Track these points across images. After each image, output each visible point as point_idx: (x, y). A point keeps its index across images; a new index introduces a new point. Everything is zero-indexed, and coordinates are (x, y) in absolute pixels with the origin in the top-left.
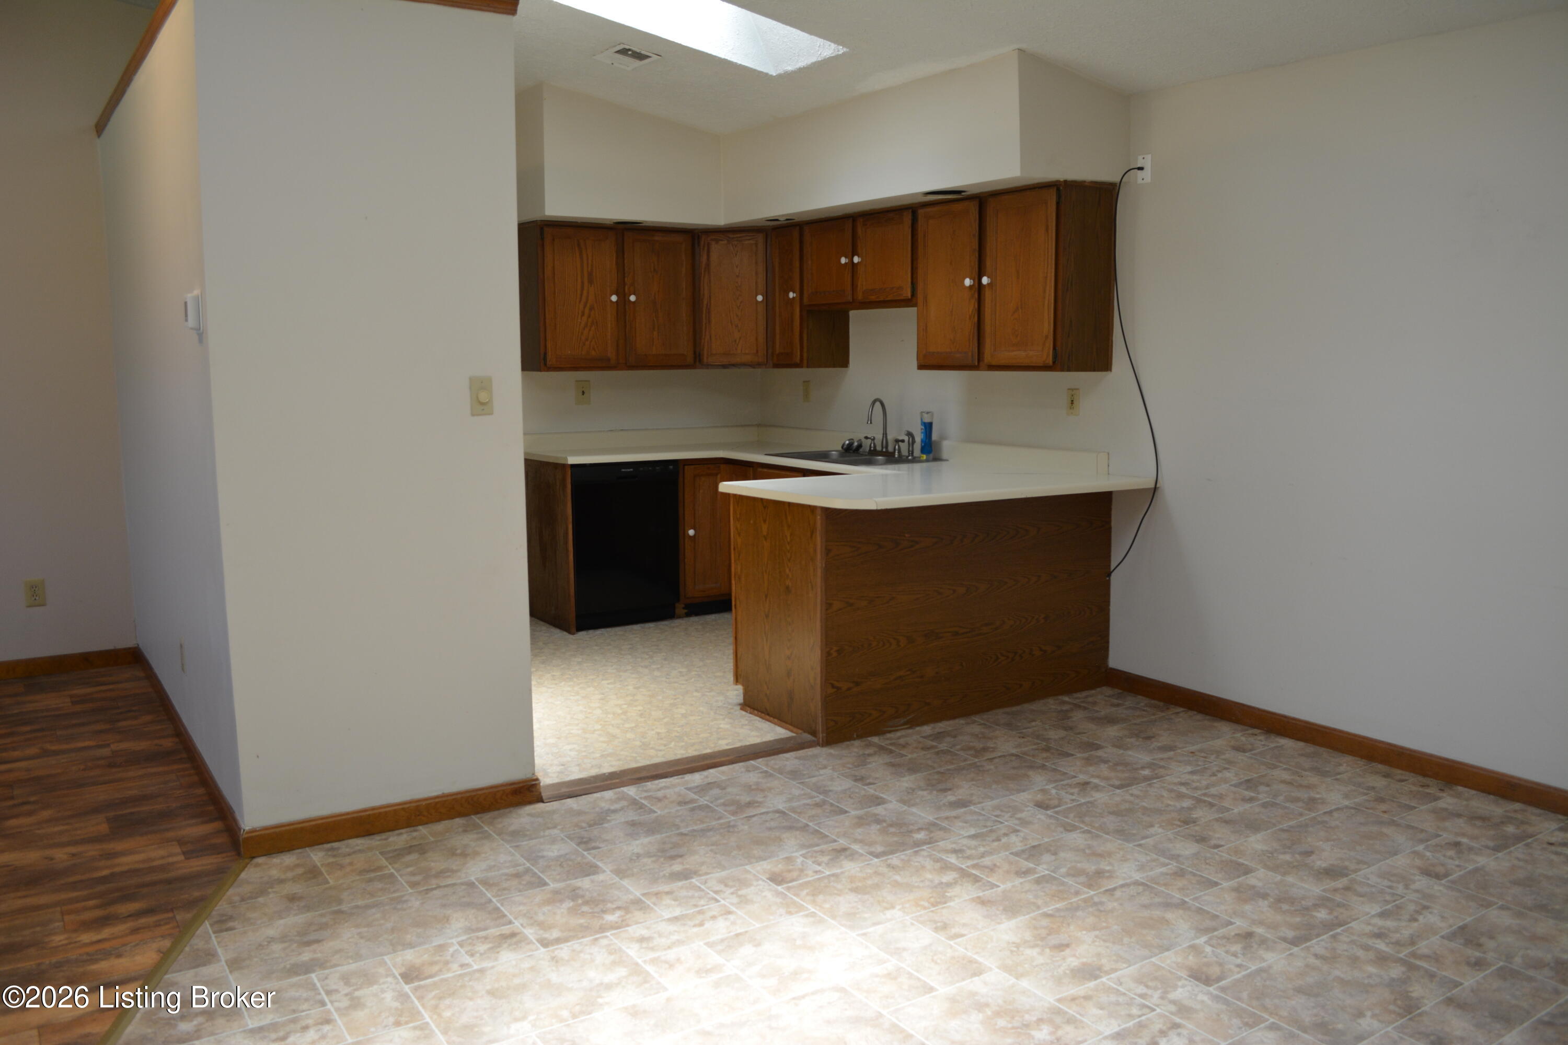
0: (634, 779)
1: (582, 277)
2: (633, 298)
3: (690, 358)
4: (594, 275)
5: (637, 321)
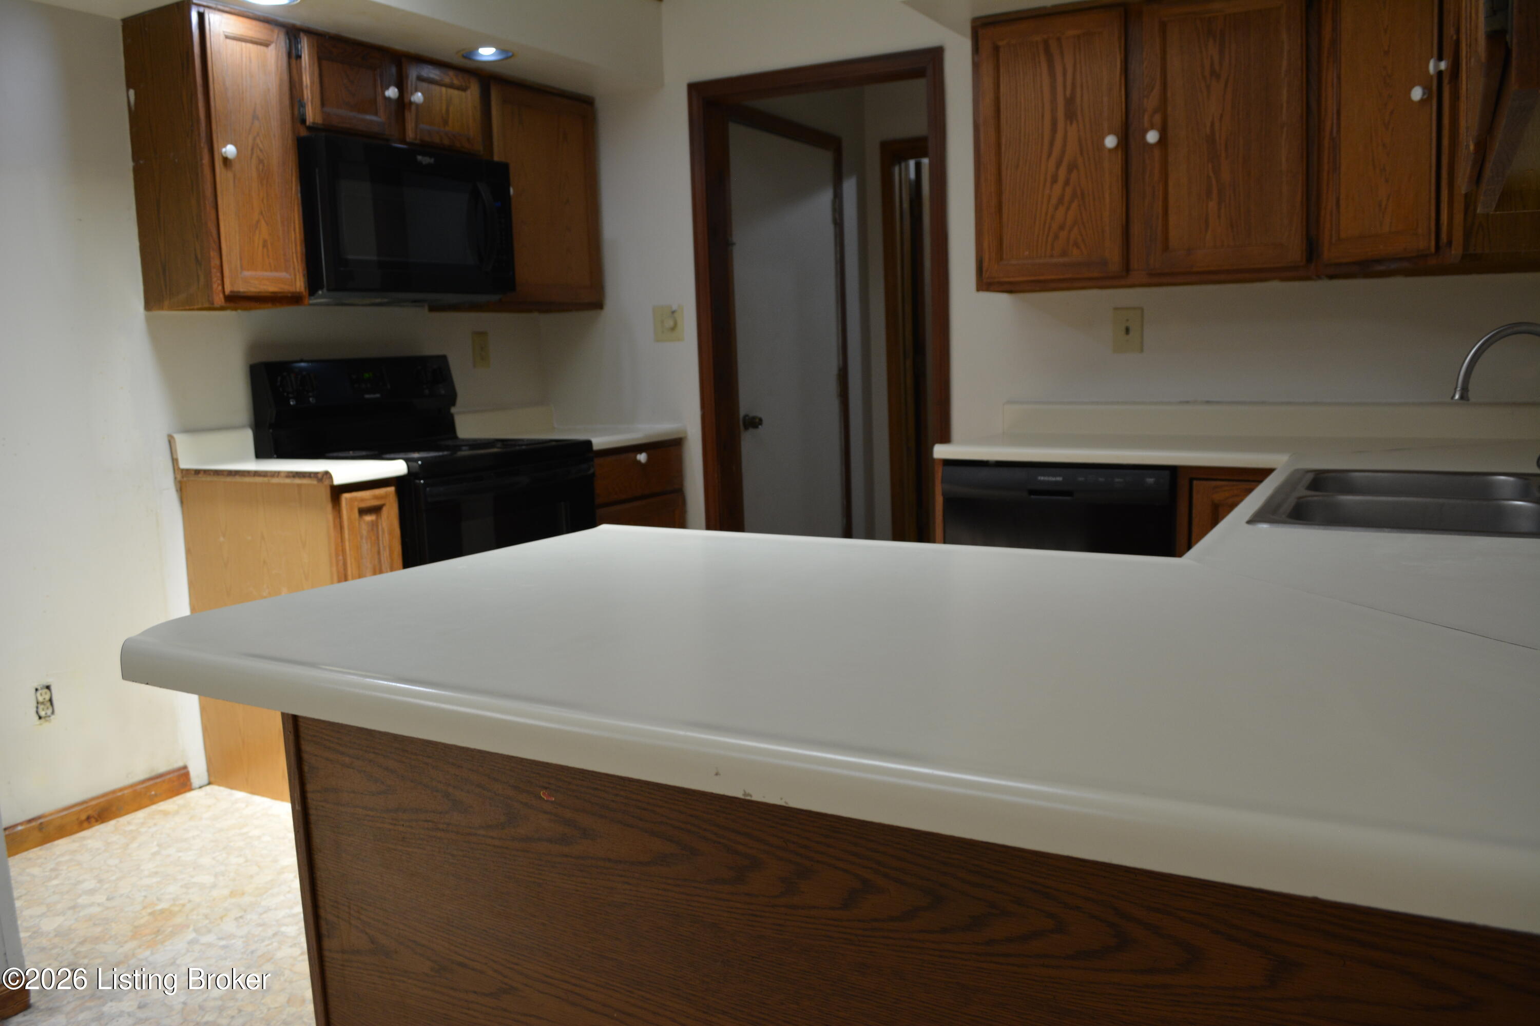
1: (1054, 111)
2: (1152, 137)
3: (1295, 252)
4: (1078, 100)
5: (1171, 183)
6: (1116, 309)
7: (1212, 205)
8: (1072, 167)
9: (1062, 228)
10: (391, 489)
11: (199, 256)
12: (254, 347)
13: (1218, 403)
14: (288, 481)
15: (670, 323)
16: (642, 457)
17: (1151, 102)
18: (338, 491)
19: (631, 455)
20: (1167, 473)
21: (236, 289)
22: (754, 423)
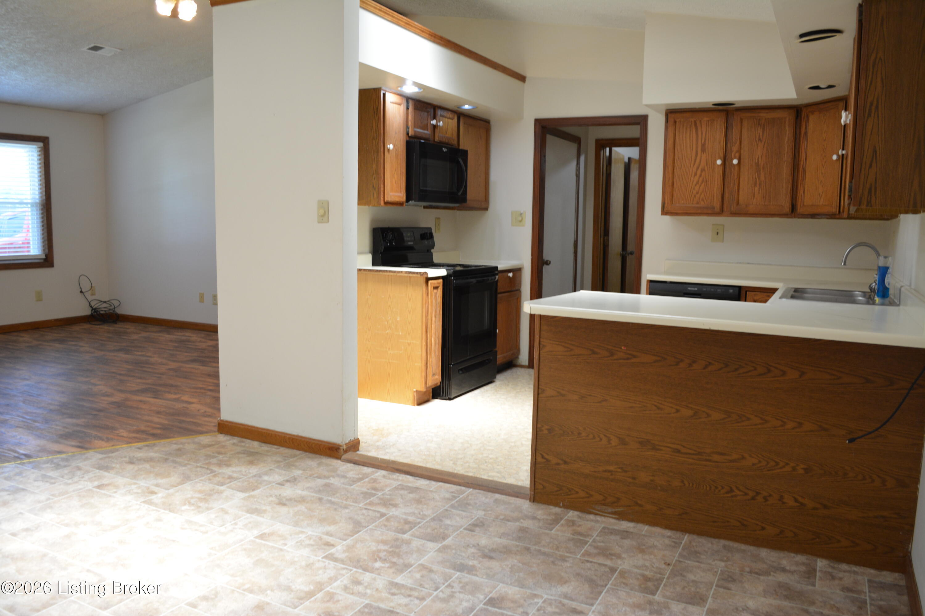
0: (393, 468)
1: (697, 148)
2: (735, 162)
3: (787, 208)
4: (707, 145)
5: (741, 179)
6: (713, 225)
7: (757, 189)
8: (703, 170)
9: (697, 193)
10: (441, 281)
11: (375, 186)
12: (373, 221)
13: (753, 264)
14: (406, 275)
15: (520, 219)
16: (511, 275)
17: (735, 148)
18: (428, 279)
19: (506, 273)
20: (737, 289)
21: (388, 200)
22: (547, 263)
